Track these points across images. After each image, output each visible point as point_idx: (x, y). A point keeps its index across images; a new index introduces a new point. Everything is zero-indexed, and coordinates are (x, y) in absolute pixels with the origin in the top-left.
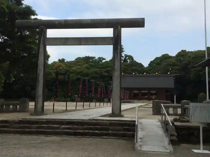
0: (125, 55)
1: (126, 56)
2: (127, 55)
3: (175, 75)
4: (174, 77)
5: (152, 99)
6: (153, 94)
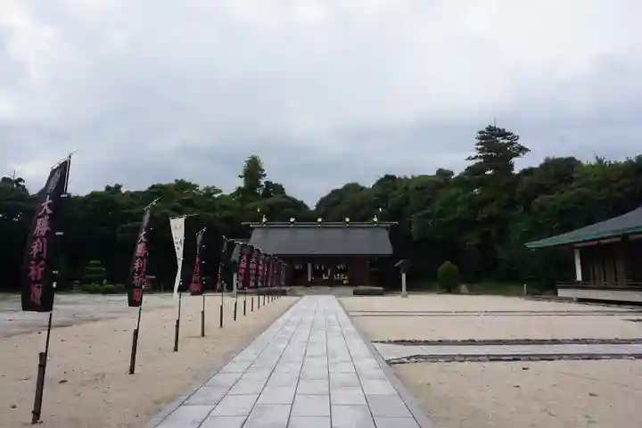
0: (266, 183)
1: (269, 185)
2: (271, 183)
3: (388, 224)
4: (387, 228)
5: (339, 283)
6: (341, 272)
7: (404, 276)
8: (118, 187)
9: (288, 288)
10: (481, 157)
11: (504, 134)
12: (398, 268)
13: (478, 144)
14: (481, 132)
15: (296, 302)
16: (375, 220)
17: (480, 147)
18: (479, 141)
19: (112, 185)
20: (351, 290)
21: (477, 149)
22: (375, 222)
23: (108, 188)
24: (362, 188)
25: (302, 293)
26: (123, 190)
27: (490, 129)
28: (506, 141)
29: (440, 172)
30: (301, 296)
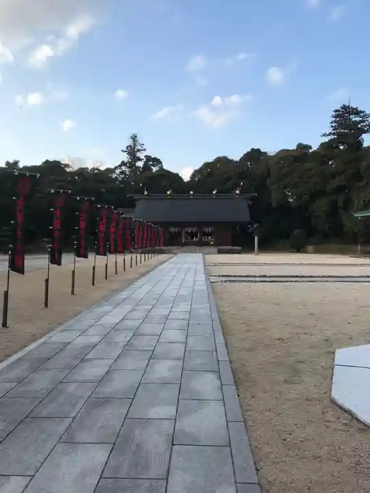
0: (145, 156)
1: (148, 158)
2: (150, 157)
3: (248, 195)
4: (247, 199)
5: (207, 244)
6: (208, 234)
7: (256, 238)
8: (16, 163)
9: (165, 248)
10: (334, 134)
11: (357, 112)
12: (252, 233)
13: (332, 123)
14: (336, 111)
15: (170, 258)
16: (238, 192)
17: (334, 125)
18: (334, 119)
19: (11, 161)
20: (215, 249)
21: (332, 126)
22: (238, 194)
23: (8, 163)
24: (231, 161)
25: (177, 251)
26: (21, 165)
27: (344, 107)
28: (358, 119)
29: (300, 146)
30: (176, 254)
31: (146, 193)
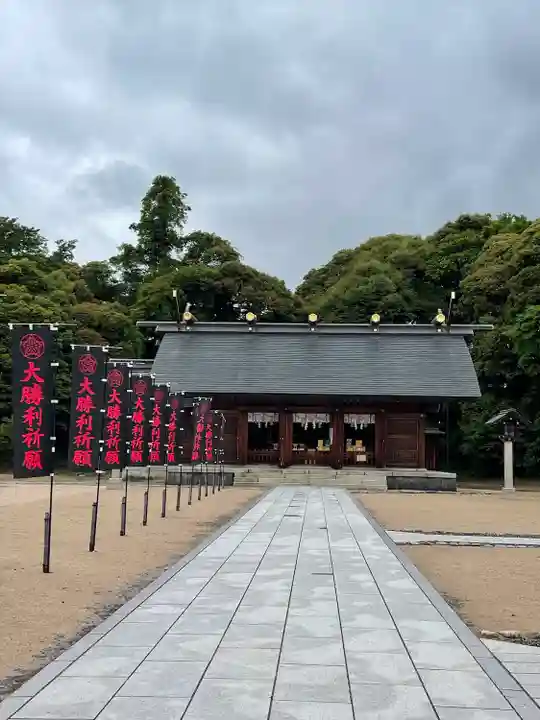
3: (470, 328)
4: (468, 339)
7: (508, 448)
16: (441, 318)
22: (439, 325)
25: (271, 480)
31: (187, 316)
